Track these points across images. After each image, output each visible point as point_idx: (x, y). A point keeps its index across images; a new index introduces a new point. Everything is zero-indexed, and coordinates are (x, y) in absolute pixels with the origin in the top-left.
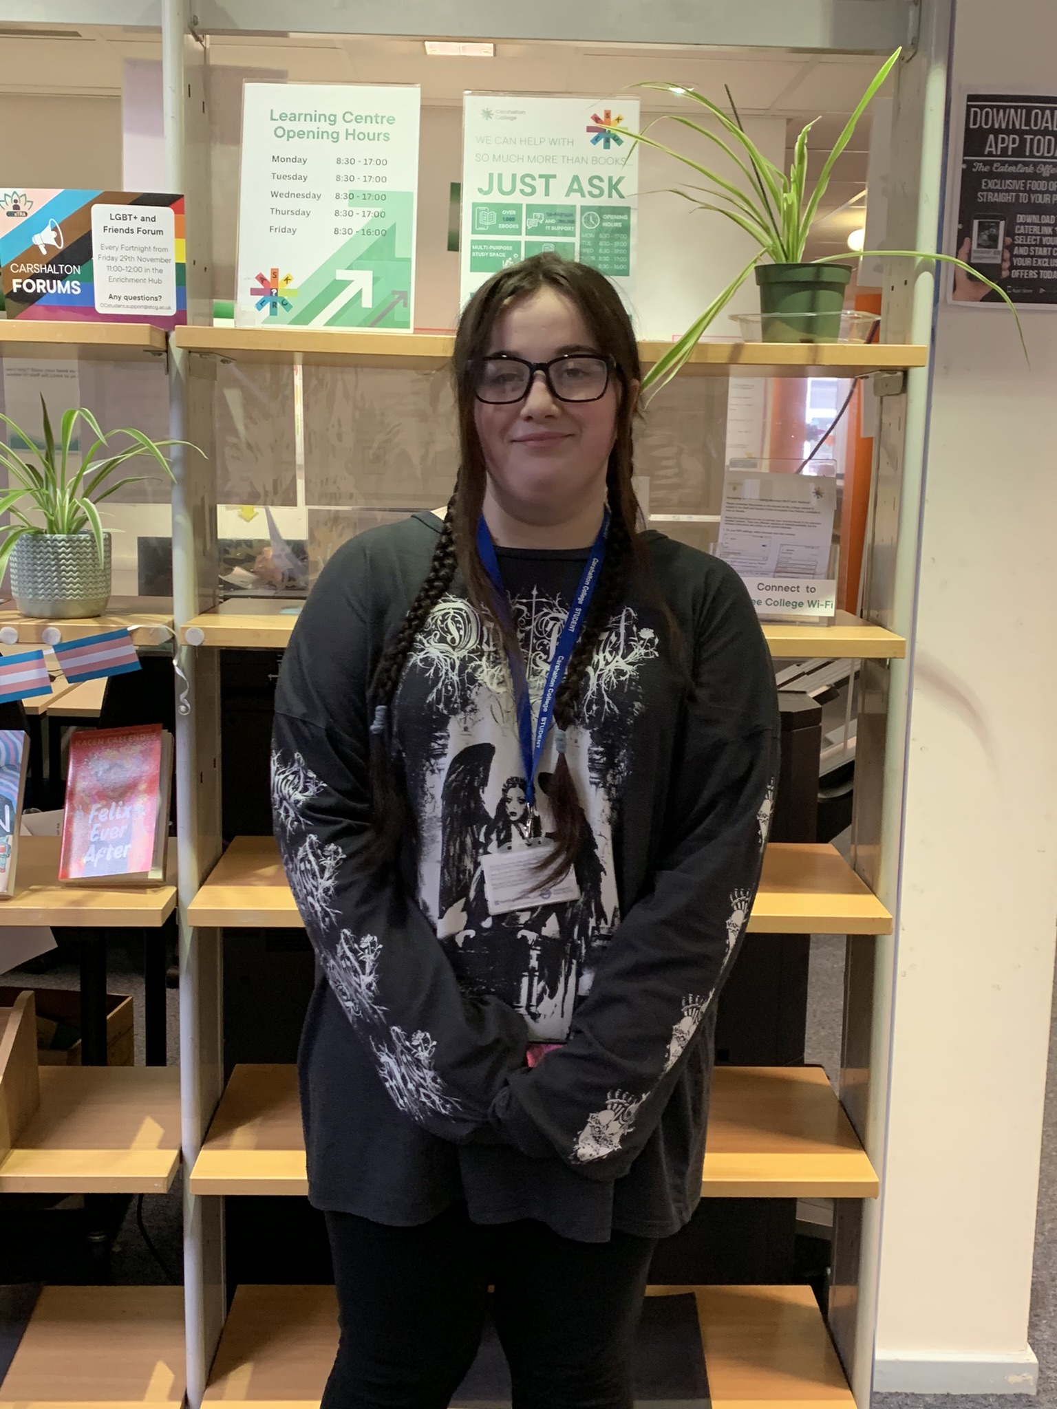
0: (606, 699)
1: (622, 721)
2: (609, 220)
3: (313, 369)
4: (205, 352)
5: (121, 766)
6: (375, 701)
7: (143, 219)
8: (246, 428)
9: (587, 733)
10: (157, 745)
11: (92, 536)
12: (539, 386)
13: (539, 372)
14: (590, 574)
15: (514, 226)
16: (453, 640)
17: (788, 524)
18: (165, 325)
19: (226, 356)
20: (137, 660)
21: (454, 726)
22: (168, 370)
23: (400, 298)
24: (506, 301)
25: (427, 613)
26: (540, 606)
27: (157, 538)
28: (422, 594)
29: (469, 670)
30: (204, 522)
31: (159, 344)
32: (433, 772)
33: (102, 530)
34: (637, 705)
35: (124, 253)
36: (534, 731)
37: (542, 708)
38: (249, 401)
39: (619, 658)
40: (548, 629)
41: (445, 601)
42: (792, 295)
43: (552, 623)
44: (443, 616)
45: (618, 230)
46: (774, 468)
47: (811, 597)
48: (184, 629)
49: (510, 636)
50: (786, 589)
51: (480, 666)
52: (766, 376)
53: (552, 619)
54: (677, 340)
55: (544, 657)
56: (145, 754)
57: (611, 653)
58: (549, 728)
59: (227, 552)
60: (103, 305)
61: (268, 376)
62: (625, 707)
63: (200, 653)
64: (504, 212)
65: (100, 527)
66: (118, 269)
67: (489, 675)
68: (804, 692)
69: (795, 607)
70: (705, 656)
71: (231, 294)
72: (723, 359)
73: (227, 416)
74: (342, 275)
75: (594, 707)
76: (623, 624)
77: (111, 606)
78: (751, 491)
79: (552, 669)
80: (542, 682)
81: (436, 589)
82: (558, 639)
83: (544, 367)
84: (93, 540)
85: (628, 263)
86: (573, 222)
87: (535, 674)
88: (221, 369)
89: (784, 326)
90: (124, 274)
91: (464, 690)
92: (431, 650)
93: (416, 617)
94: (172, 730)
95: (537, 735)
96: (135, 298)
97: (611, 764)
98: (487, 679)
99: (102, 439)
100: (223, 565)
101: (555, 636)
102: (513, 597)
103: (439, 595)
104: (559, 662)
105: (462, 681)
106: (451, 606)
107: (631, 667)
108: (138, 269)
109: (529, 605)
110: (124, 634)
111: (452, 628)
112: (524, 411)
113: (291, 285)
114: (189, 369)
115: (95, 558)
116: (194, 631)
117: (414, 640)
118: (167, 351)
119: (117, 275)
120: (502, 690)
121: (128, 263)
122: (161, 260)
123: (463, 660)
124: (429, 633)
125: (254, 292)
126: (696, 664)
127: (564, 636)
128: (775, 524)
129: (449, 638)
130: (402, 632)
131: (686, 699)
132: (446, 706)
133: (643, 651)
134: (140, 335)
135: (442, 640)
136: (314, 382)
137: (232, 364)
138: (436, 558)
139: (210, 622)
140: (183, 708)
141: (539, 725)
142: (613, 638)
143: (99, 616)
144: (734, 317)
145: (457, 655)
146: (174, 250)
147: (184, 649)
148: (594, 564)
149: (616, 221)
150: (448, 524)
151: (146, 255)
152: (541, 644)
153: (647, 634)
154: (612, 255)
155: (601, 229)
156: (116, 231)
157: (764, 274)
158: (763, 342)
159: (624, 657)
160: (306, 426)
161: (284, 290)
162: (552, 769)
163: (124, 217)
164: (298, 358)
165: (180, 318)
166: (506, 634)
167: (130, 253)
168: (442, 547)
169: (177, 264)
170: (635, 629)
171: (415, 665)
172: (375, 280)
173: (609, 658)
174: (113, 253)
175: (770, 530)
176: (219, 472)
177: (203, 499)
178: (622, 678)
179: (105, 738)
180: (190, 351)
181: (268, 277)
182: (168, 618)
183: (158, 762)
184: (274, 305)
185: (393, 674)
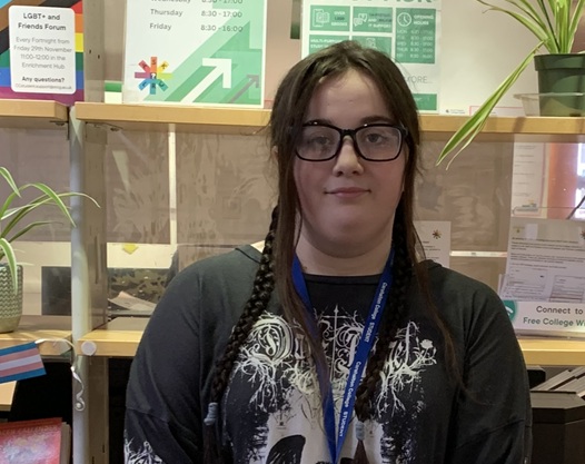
0: (395, 399)
1: (408, 416)
2: (419, 20)
3: (184, 135)
4: (97, 123)
5: (29, 451)
6: (208, 399)
7: (50, 18)
8: (130, 182)
9: (380, 427)
10: (58, 435)
11: (8, 268)
12: (347, 148)
13: (347, 137)
14: (381, 295)
15: (344, 24)
16: (271, 351)
17: (561, 260)
18: (66, 101)
19: (115, 126)
20: (42, 366)
21: (272, 421)
22: (69, 137)
23: (253, 81)
24: (321, 80)
25: (250, 328)
26: (340, 322)
27: (59, 268)
28: (246, 312)
29: (284, 376)
30: (96, 256)
31: (62, 116)
32: (255, 458)
33: (16, 263)
34: (420, 403)
35: (35, 44)
36: (337, 423)
37: (344, 405)
38: (133, 161)
39: (405, 365)
40: (348, 340)
41: (264, 318)
42: (565, 79)
43: (350, 335)
44: (263, 330)
45: (425, 27)
46: (550, 215)
47: (579, 317)
48: (81, 342)
49: (316, 346)
50: (559, 311)
51: (293, 372)
52: (545, 142)
53: (351, 332)
54: (473, 114)
55: (345, 363)
56: (49, 442)
57: (398, 360)
58: (349, 421)
59: (114, 280)
60: (17, 85)
61: (148, 141)
62: (410, 405)
63: (93, 362)
64: (336, 13)
65: (15, 260)
66: (30, 57)
67: (300, 379)
68: (574, 393)
69: (566, 326)
70: (472, 363)
71: (119, 76)
72: (509, 129)
73: (116, 173)
74: (207, 62)
75: (386, 405)
76: (408, 336)
77: (22, 323)
78: (531, 233)
79: (352, 372)
80: (343, 384)
81: (257, 307)
82: (356, 349)
83: (351, 133)
84: (8, 271)
85: (433, 54)
86: (391, 21)
87: (337, 376)
88: (111, 136)
89: (558, 103)
90: (35, 61)
91: (280, 392)
92: (253, 359)
93: (242, 331)
94: (70, 423)
95: (340, 426)
96: (43, 80)
97: (399, 451)
98: (298, 383)
99: (17, 191)
100: (111, 291)
101: (353, 346)
102: (319, 314)
103: (260, 312)
104: (357, 366)
105: (278, 385)
106: (269, 321)
107: (415, 373)
108: (46, 57)
109: (332, 321)
110: (33, 346)
111: (270, 341)
112: (336, 168)
113: (166, 70)
114: (86, 136)
115: (10, 286)
116: (87, 344)
117: (239, 351)
118: (68, 121)
119: (28, 61)
120: (310, 391)
121: (37, 52)
122: (64, 50)
123: (279, 367)
124: (251, 345)
125: (138, 75)
126: (466, 369)
127: (361, 346)
128: (552, 259)
129: (267, 349)
130: (231, 343)
131: (458, 397)
132: (265, 406)
133: (424, 359)
134: (47, 110)
135: (262, 351)
136: (184, 146)
137: (120, 132)
138: (256, 283)
139: (100, 336)
140: (78, 405)
141: (342, 418)
142: (400, 347)
143: (11, 332)
144: (517, 96)
145: (274, 363)
146: (74, 42)
147: (80, 358)
148: (384, 287)
149: (424, 20)
150: (266, 256)
151: (52, 46)
152: (342, 352)
153: (427, 344)
154: (421, 48)
155: (412, 27)
156: (28, 27)
157: (542, 63)
158: (541, 115)
159: (409, 364)
160: (178, 180)
161: (161, 74)
162: (352, 455)
163: (35, 16)
164: (172, 127)
165: (79, 96)
166: (314, 345)
167: (38, 45)
168: (261, 273)
169: (77, 53)
170: (417, 340)
171: (239, 372)
172: (234, 66)
173: (398, 365)
174: (25, 44)
175: (546, 264)
176: (108, 218)
177: (96, 239)
178: (408, 382)
179: (17, 429)
180: (86, 122)
181: (149, 63)
182: (68, 333)
183: (58, 448)
184: (153, 86)
185: (223, 377)
